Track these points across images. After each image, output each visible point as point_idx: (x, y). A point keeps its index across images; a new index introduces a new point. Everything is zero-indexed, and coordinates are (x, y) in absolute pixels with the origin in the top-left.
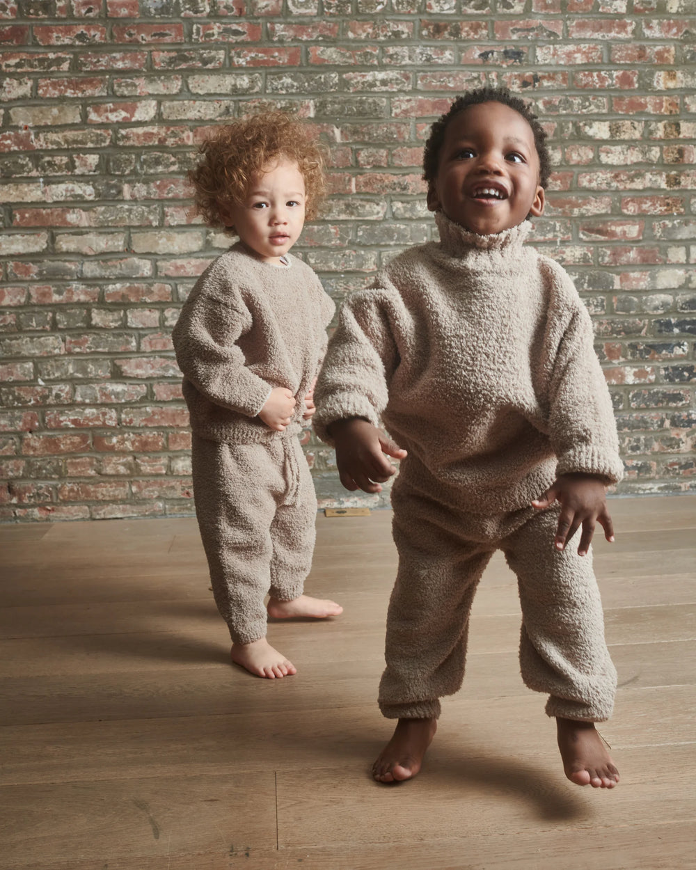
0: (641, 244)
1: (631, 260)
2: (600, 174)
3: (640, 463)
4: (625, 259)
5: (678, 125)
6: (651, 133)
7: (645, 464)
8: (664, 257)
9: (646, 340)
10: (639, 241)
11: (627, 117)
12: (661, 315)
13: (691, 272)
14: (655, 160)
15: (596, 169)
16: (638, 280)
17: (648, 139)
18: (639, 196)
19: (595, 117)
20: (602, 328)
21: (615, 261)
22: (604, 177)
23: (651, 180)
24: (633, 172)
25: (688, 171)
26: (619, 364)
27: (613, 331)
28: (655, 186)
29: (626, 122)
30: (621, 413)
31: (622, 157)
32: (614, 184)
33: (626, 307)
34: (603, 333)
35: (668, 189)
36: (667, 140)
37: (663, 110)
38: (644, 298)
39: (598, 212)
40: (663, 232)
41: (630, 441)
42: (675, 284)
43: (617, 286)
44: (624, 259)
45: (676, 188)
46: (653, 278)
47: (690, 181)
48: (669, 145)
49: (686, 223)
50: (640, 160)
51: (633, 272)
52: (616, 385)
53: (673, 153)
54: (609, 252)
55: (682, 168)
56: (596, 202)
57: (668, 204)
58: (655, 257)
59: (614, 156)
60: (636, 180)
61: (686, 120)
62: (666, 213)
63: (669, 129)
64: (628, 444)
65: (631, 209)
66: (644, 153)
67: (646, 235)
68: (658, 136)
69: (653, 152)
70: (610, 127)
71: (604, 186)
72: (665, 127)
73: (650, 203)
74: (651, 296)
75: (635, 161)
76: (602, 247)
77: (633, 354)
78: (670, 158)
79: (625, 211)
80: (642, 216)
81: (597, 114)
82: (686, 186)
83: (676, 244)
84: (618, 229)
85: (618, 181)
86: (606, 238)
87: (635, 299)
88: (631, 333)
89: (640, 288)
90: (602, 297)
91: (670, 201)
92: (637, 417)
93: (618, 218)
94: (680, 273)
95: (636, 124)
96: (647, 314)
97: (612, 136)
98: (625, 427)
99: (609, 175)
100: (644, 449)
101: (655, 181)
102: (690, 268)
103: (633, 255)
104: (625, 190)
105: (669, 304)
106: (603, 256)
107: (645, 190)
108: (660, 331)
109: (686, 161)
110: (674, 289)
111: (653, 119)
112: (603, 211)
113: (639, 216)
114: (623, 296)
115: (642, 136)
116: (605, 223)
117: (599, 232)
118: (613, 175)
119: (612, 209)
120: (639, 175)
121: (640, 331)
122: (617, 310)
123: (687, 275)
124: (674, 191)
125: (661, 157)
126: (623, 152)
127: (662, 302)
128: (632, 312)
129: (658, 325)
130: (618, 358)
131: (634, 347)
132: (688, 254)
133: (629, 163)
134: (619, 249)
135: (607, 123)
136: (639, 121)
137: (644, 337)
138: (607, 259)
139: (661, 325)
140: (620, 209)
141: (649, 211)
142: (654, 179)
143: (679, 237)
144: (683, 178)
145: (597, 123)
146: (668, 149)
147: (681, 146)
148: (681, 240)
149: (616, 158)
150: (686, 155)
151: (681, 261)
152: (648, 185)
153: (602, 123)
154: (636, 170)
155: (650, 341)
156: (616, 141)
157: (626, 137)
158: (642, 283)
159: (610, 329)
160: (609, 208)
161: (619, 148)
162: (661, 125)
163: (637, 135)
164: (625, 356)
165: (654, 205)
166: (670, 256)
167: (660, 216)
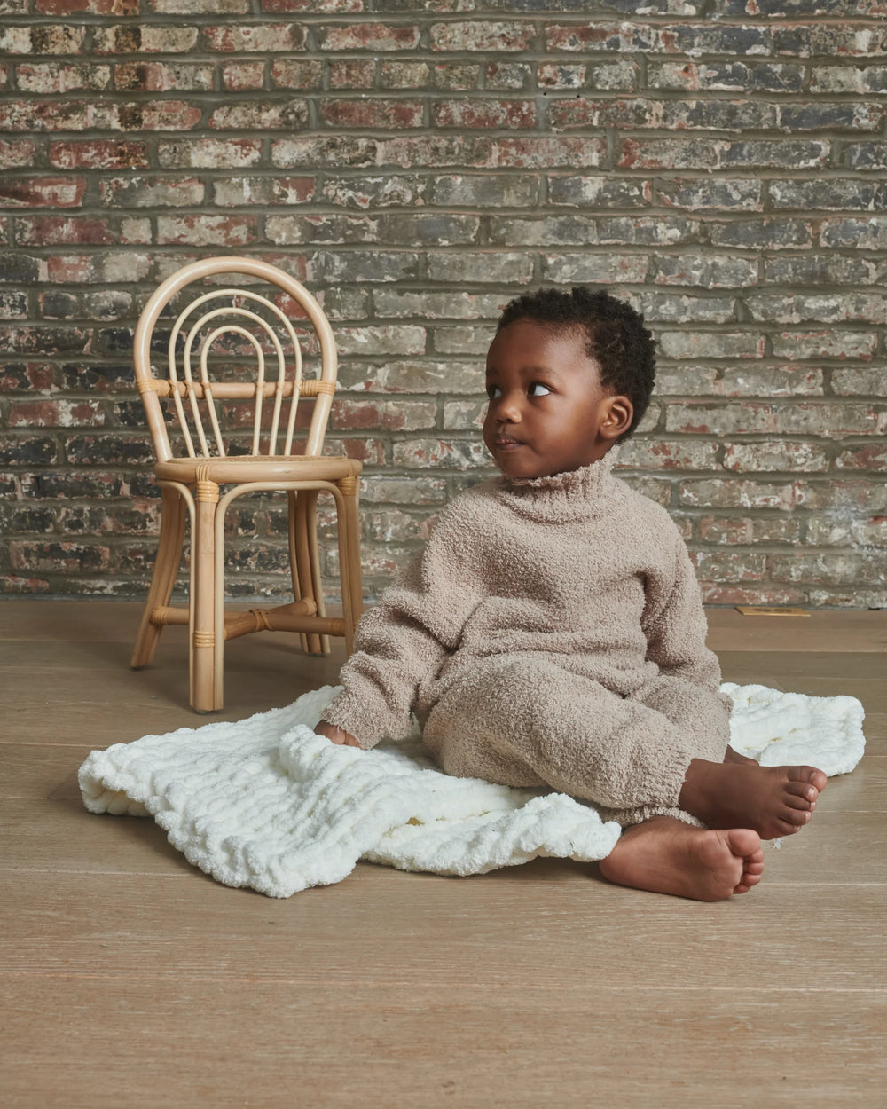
0: (79, 214)
1: (64, 237)
2: (17, 108)
3: (82, 547)
4: (56, 236)
5: (137, 33)
6: (95, 44)
7: (91, 549)
8: (115, 234)
9: (91, 361)
10: (78, 209)
11: (58, 21)
12: (112, 322)
13: (158, 258)
14: (102, 86)
15: (10, 99)
16: (75, 268)
17: (90, 54)
18: (77, 141)
19: (10, 21)
20: (23, 340)
21: (40, 239)
22: (23, 110)
23: (95, 115)
24: (67, 104)
25: (153, 103)
26: (51, 395)
27: (40, 345)
28: (102, 125)
29: (57, 27)
30: (54, 470)
31: (51, 81)
32: (38, 122)
33: (58, 308)
34: (25, 348)
35: (123, 130)
36: (119, 56)
37: (113, 10)
38: (86, 296)
39: (14, 164)
40: (115, 195)
41: (67, 513)
42: (132, 276)
43: (43, 277)
44: (53, 236)
45: (136, 129)
46: (99, 265)
47: (157, 118)
48: (123, 64)
49: (152, 182)
50: (79, 85)
51: (68, 255)
52: (46, 428)
53: (129, 74)
54: (30, 225)
55: (145, 99)
56: (10, 149)
57: (121, 154)
58: (101, 233)
59: (39, 81)
60: (71, 115)
61: (151, 25)
62: (119, 167)
63: (123, 38)
64: (64, 519)
65: (65, 160)
66: (85, 75)
67: (88, 201)
68: (106, 49)
69: (99, 74)
70: (31, 35)
71: (23, 126)
72: (117, 35)
73: (94, 152)
74: (97, 294)
75: (71, 87)
76: (20, 218)
77: (71, 382)
78: (125, 81)
79: (56, 163)
80: (82, 170)
81: (13, 16)
82: (152, 125)
83: (137, 213)
84: (46, 191)
85: (45, 118)
86: (27, 203)
87: (73, 298)
88: (67, 348)
89: (78, 280)
90: (22, 293)
91: (126, 149)
92: (77, 476)
93: (46, 174)
94: (142, 258)
95: (72, 30)
96: (92, 320)
97: (35, 49)
98: (60, 491)
99: (29, 109)
100: (89, 526)
101: (103, 117)
102: (157, 252)
103: (67, 229)
104: (55, 132)
105: (125, 306)
106: (22, 231)
107: (86, 131)
108: (112, 347)
109: (150, 87)
110: (132, 283)
111: (99, 23)
112: (22, 164)
113: (76, 170)
114: (54, 292)
115: (81, 48)
116: (24, 181)
117: (16, 194)
118: (35, 108)
119: (35, 159)
120: (78, 109)
121: (81, 345)
122: (45, 314)
123: (152, 262)
124: (132, 133)
125: (112, 81)
126: (52, 73)
127: (114, 303)
128: (67, 317)
129: (108, 337)
130: (49, 388)
131: (72, 371)
132: (154, 230)
133: (62, 90)
134: (47, 221)
135: (28, 30)
136: (76, 27)
137: (87, 356)
138: (27, 236)
139: (113, 337)
140: (49, 160)
141: (93, 163)
142: (99, 115)
143: (141, 203)
144: (145, 112)
145: (11, 29)
146: (122, 69)
147: (142, 63)
148: (144, 208)
149: (42, 82)
150: (150, 77)
151: (143, 241)
152: (92, 123)
153: (20, 30)
154: (72, 102)
155: (96, 362)
156: (41, 56)
157: (57, 50)
158: (81, 273)
159: (35, 342)
160: (30, 158)
161: (45, 68)
162: (110, 32)
163: (74, 47)
164: (59, 385)
165: (100, 154)
166: (124, 231)
167: (109, 171)
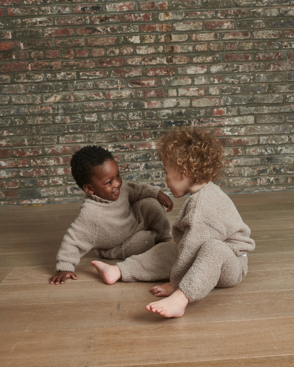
0: (156, 88)
1: (152, 95)
2: (137, 59)
3: (160, 183)
4: (149, 95)
5: (170, 36)
6: (159, 40)
7: (162, 183)
8: (167, 94)
9: (160, 130)
10: (155, 87)
11: (147, 33)
12: (166, 119)
13: (179, 100)
14: (161, 52)
15: (134, 56)
16: (155, 104)
17: (157, 43)
18: (154, 68)
19: (133, 34)
20: (141, 125)
21: (145, 96)
22: (138, 60)
23: (159, 60)
24: (151, 57)
25: (176, 56)
26: (149, 140)
27: (146, 126)
28: (161, 63)
29: (147, 35)
30: (151, 162)
31: (146, 51)
32: (143, 63)
33: (151, 116)
34: (141, 127)
35: (168, 64)
36: (165, 43)
37: (163, 30)
38: (159, 112)
39: (136, 75)
40: (166, 83)
41: (155, 174)
42: (172, 105)
43: (146, 106)
44: (148, 95)
45: (171, 64)
46: (162, 103)
47: (177, 61)
48: (167, 45)
49: (176, 79)
50: (154, 51)
51: (153, 100)
52: (148, 150)
53: (169, 48)
54: (142, 92)
55: (173, 55)
56: (135, 71)
57: (167, 71)
58: (162, 94)
59: (142, 51)
60: (152, 60)
61: (175, 34)
62: (167, 75)
63: (166, 38)
64: (154, 175)
65: (151, 73)
66: (156, 49)
67: (158, 85)
68: (162, 41)
69: (160, 48)
70: (140, 38)
71: (138, 64)
72: (165, 37)
73: (159, 71)
74: (161, 111)
75: (152, 52)
76: (139, 90)
77: (155, 136)
78: (167, 50)
79: (148, 74)
80: (156, 76)
81: (134, 33)
82: (176, 62)
83: (172, 88)
84: (146, 82)
85: (145, 62)
86: (140, 86)
87: (155, 112)
88: (153, 127)
89: (156, 107)
90: (140, 112)
91: (169, 70)
92: (158, 163)
93: (145, 77)
94: (174, 100)
95: (152, 36)
96: (161, 119)
97: (141, 42)
98: (153, 168)
99: (140, 59)
100: (162, 177)
101: (162, 61)
102: (179, 98)
103: (152, 93)
104: (148, 65)
105: (170, 114)
106: (139, 94)
107: (157, 65)
108: (166, 126)
109: (175, 51)
110: (172, 107)
111: (159, 34)
112: (138, 75)
113: (154, 76)
114: (149, 111)
115: (155, 41)
116: (139, 80)
117: (137, 84)
118: (142, 59)
119: (143, 73)
120: (154, 58)
121: (157, 126)
122: (147, 117)
123: (177, 101)
124: (170, 65)
125: (164, 50)
126: (146, 48)
127: (167, 113)
128: (153, 118)
129: (165, 123)
130: (148, 138)
131: (155, 133)
132: (177, 92)
133: (149, 53)
134: (147, 91)
135: (139, 36)
136: (153, 35)
137: (159, 129)
138: (141, 95)
139: (167, 123)
140: (146, 73)
141: (159, 74)
142: (161, 60)
143: (173, 85)
144: (174, 59)
145: (134, 36)
146: (166, 47)
147: (173, 45)
148: (174, 86)
149: (143, 51)
150: (175, 49)
151: (174, 95)
152: (158, 62)
153: (137, 36)
154: (152, 56)
155: (162, 130)
156: (143, 44)
157: (147, 42)
158: (157, 105)
159: (144, 126)
160: (141, 73)
161: (144, 47)
162: (163, 36)
163: (152, 41)
164: (151, 137)
165: (161, 71)
166: (169, 93)
167: (164, 76)
